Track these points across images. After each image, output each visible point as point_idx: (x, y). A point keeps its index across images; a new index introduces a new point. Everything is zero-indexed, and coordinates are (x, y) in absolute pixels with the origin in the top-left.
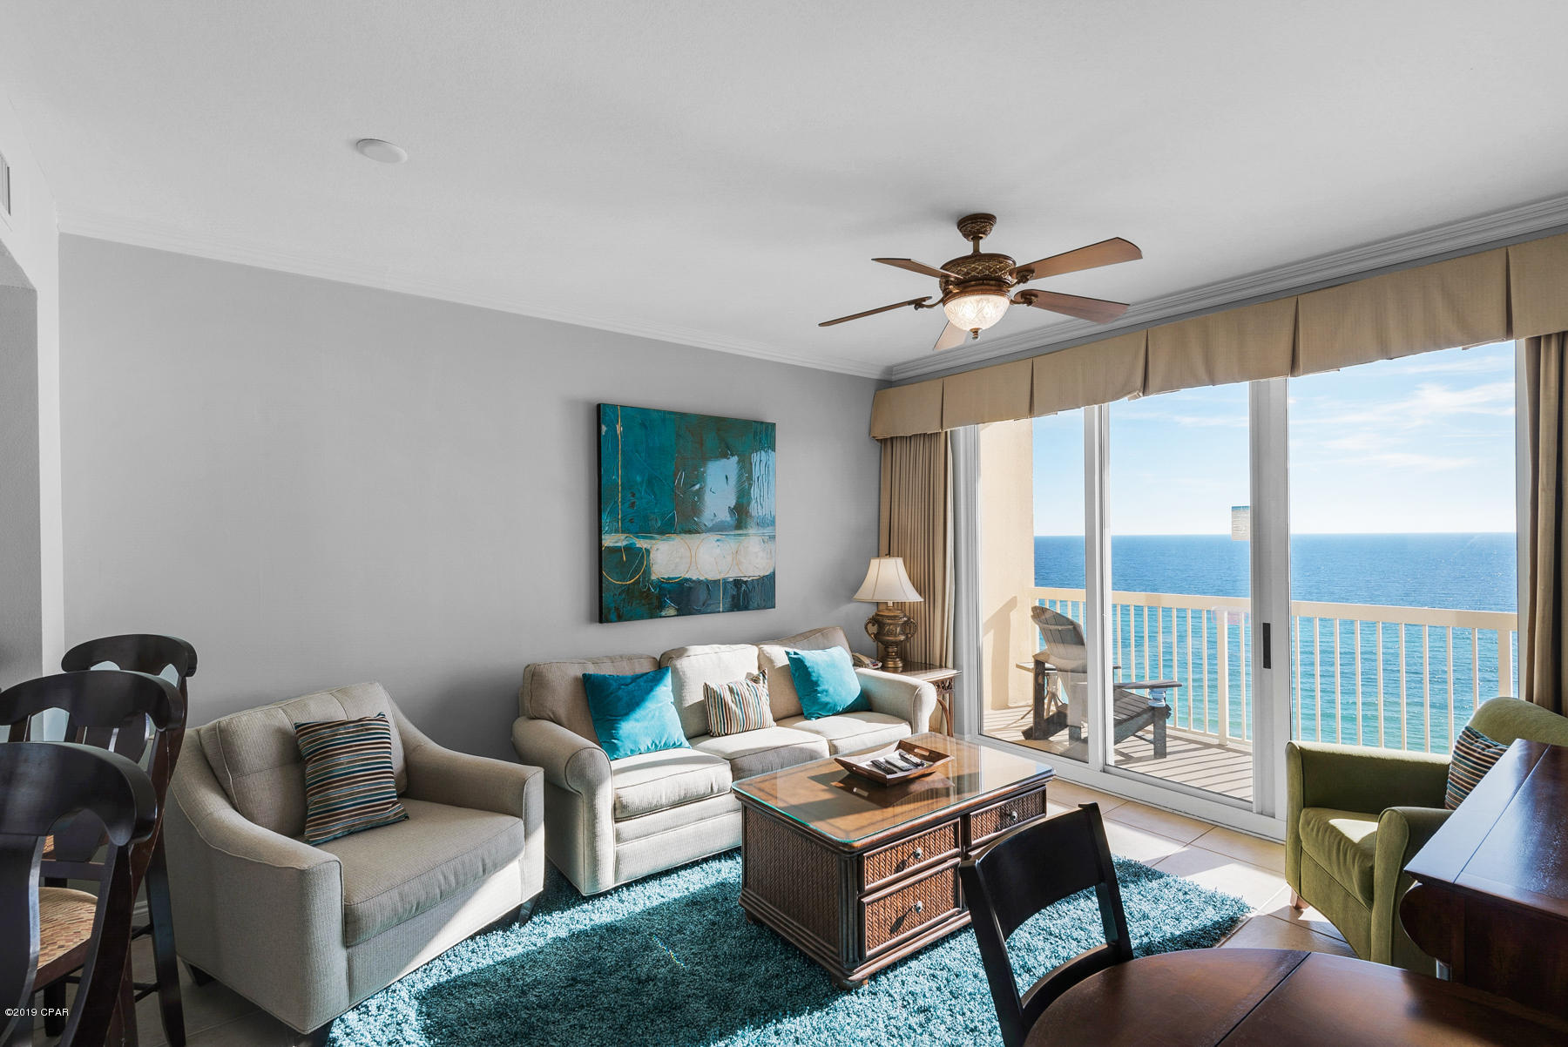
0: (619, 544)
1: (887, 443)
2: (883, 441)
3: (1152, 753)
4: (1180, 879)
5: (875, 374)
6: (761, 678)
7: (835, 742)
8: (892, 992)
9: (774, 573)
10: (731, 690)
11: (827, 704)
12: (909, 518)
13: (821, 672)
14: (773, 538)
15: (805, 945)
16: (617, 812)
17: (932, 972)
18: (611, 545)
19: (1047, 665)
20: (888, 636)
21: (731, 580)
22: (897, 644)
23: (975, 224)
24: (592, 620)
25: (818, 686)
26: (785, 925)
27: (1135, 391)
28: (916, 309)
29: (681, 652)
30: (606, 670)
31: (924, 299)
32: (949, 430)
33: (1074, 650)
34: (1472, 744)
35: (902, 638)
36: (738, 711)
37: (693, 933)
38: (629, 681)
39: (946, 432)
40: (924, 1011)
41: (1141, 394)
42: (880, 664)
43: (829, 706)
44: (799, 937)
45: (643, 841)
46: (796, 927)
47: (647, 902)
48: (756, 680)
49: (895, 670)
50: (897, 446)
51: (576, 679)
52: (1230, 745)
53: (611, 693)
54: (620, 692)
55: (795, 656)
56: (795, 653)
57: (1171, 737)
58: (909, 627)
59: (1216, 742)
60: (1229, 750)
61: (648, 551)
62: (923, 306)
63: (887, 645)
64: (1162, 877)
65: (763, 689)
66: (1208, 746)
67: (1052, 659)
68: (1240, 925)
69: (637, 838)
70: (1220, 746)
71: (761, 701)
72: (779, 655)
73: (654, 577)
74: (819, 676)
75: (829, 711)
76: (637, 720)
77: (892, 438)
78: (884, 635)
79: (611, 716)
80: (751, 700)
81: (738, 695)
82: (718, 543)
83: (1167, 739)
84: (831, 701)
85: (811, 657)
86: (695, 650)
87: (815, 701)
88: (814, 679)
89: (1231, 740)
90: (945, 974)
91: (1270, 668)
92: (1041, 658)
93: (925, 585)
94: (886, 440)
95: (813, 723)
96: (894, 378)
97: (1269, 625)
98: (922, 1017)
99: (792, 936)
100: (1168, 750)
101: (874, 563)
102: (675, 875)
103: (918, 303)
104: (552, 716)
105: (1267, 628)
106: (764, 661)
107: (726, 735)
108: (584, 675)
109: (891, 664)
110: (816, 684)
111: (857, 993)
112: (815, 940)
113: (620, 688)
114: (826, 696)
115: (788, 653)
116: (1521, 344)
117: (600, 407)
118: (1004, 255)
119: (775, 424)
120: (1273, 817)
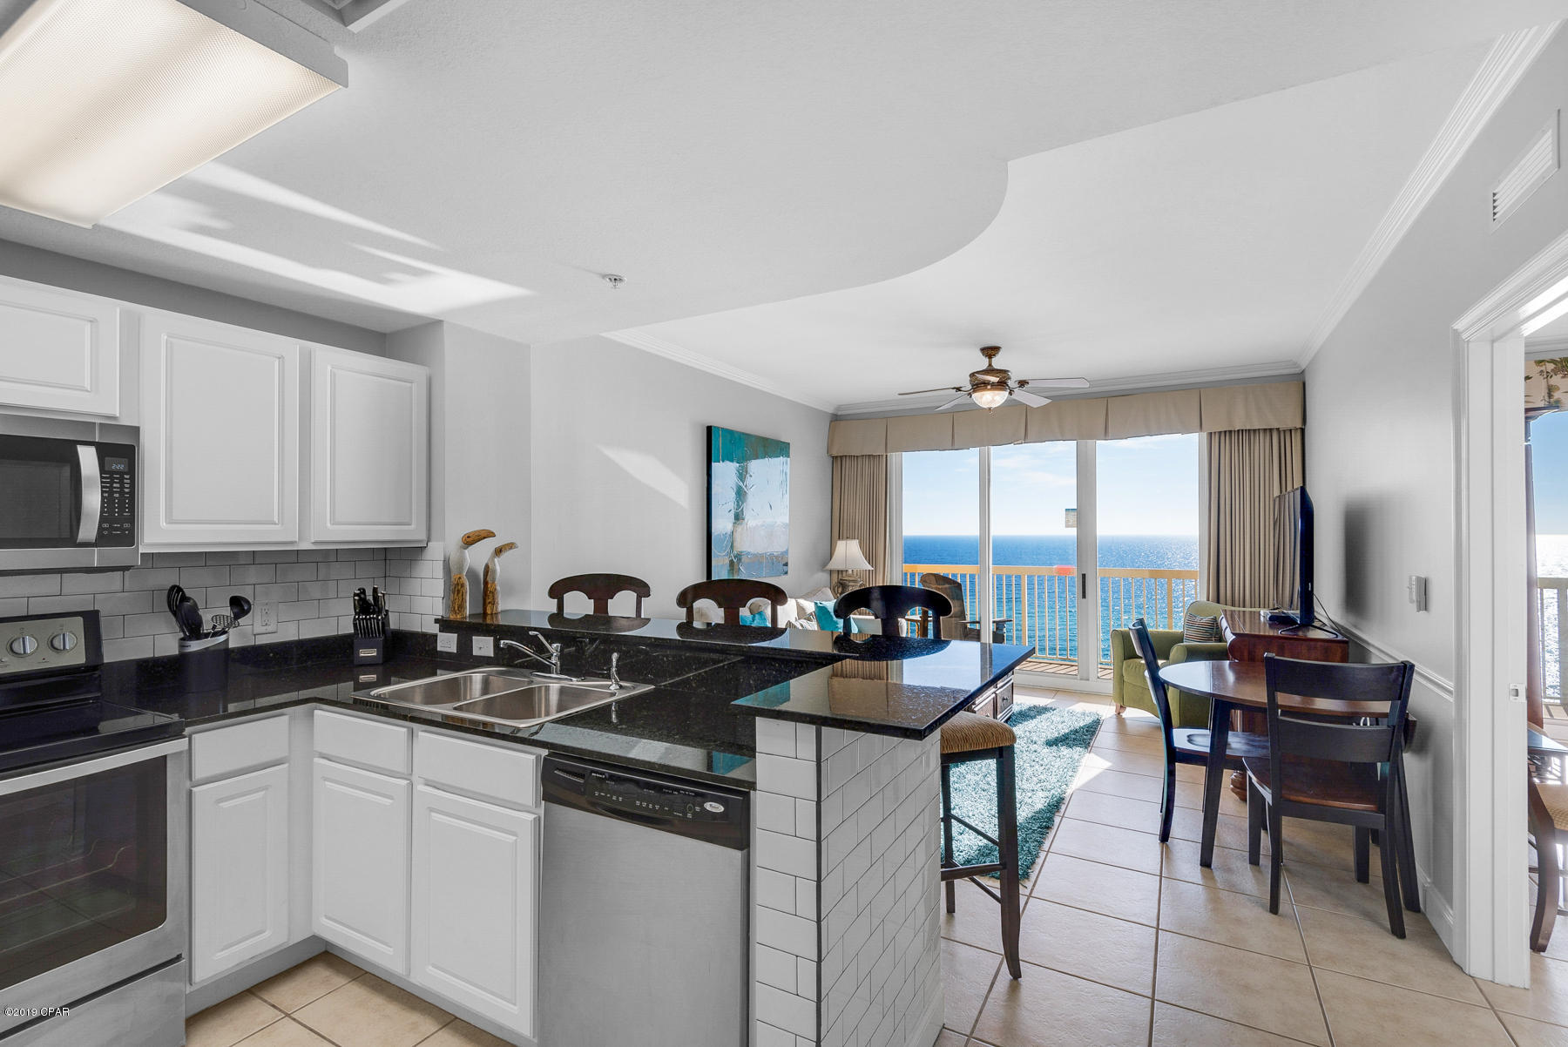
1: (837, 460)
2: (834, 458)
4: (1065, 709)
5: (830, 410)
6: (812, 619)
9: (787, 550)
12: (856, 511)
23: (990, 351)
27: (1020, 440)
32: (889, 454)
34: (1192, 622)
39: (887, 455)
41: (1023, 443)
50: (847, 463)
55: (821, 606)
56: (821, 603)
64: (1055, 709)
72: (808, 605)
73: (734, 551)
77: (841, 457)
91: (1085, 598)
93: (870, 557)
94: (836, 457)
96: (840, 413)
97: (1085, 574)
101: (839, 543)
105: (1084, 576)
115: (816, 604)
116: (1205, 435)
117: (709, 429)
118: (1008, 371)
119: (789, 444)
120: (1088, 680)
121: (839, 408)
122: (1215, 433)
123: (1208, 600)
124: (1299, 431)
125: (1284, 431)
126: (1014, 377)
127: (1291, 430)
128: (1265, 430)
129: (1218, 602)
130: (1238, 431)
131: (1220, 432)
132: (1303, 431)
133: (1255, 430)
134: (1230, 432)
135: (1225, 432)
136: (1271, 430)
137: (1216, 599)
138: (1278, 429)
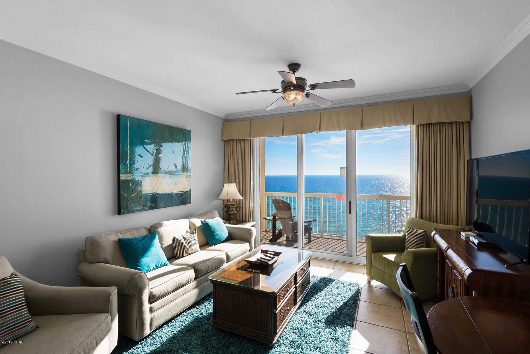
0: (128, 179)
1: (227, 142)
2: (225, 141)
3: (307, 241)
4: (339, 280)
5: (223, 116)
6: (195, 232)
7: (228, 253)
8: (285, 343)
9: (190, 190)
10: (184, 238)
11: (218, 239)
12: (236, 169)
13: (215, 227)
14: (190, 176)
15: (250, 335)
16: (151, 299)
17: (293, 331)
18: (125, 179)
19: (277, 217)
20: (232, 212)
21: (175, 193)
22: (234, 214)
23: (294, 67)
24: (114, 214)
25: (215, 233)
26: (238, 329)
27: (317, 130)
28: (273, 93)
29: (160, 225)
30: (127, 236)
31: (276, 90)
32: (252, 139)
33: (288, 212)
34: (412, 230)
35: (236, 212)
36: (188, 247)
37: (196, 344)
38: (141, 240)
39: (251, 139)
40: (299, 346)
41: (319, 131)
42: (229, 222)
43: (219, 241)
44: (245, 332)
45: (162, 310)
46: (245, 329)
47: (167, 336)
48: (192, 233)
49: (233, 224)
50: (232, 143)
51: (115, 242)
52: (324, 237)
53: (134, 246)
54: (138, 245)
55: (205, 222)
56: (205, 221)
57: (312, 237)
58: (238, 208)
59: (320, 236)
60: (324, 238)
61: (141, 182)
62: (275, 92)
63: (230, 215)
64: (335, 280)
65: (195, 236)
66: (319, 238)
67: (278, 215)
68: (360, 290)
69: (159, 309)
70: (321, 237)
71: (195, 240)
72: (198, 222)
73: (143, 193)
74: (214, 229)
75: (219, 242)
76: (148, 257)
77: (229, 140)
78: (230, 211)
79: (136, 256)
80: (193, 241)
81: (187, 240)
82: (170, 178)
83: (311, 238)
84: (220, 238)
85: (210, 222)
86: (165, 223)
87: (214, 239)
88: (213, 230)
89: (324, 235)
90: (297, 331)
91: (350, 213)
92: (275, 215)
93: (243, 192)
94: (226, 140)
95: (214, 247)
96: (229, 118)
97: (350, 201)
98: (300, 349)
99: (242, 333)
100: (312, 240)
101: (226, 185)
102: (174, 320)
103: (274, 91)
104: (104, 260)
105: (350, 202)
106: (192, 225)
107: (183, 257)
108: (119, 239)
109: (232, 222)
110: (214, 232)
111: (274, 348)
112: (254, 332)
113: (138, 243)
114: (218, 236)
115: (202, 221)
116: (414, 126)
117: (118, 116)
118: (305, 79)
119: (191, 131)
120: (352, 257)
121: (228, 115)
122: (421, 125)
123: (416, 217)
124: (468, 124)
125: (459, 123)
126: (309, 83)
127: (463, 123)
128: (448, 123)
129: (422, 218)
130: (434, 123)
131: (424, 125)
132: (469, 123)
133: (443, 123)
134: (429, 124)
135: (426, 124)
136: (452, 123)
137: (420, 217)
138: (456, 122)
